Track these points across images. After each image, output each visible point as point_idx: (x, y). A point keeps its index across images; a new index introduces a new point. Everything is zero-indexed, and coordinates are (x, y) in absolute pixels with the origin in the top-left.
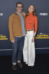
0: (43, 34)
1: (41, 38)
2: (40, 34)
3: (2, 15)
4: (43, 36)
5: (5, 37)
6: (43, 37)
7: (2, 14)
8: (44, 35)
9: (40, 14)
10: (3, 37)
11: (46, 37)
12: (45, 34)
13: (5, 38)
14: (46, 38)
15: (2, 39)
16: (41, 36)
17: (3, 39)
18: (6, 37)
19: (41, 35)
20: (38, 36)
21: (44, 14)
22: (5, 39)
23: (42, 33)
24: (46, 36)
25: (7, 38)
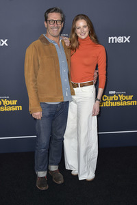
0: (117, 95)
1: (113, 104)
2: (111, 92)
3: (6, 45)
4: (119, 100)
5: (15, 102)
6: (117, 101)
7: (6, 40)
8: (121, 97)
9: (110, 38)
10: (10, 102)
11: (126, 100)
12: (124, 95)
13: (15, 105)
14: (126, 104)
15: (6, 109)
16: (111, 98)
17: (10, 109)
18: (18, 104)
19: (113, 95)
20: (105, 98)
21: (120, 40)
22: (15, 109)
23: (114, 92)
24: (126, 98)
25: (21, 107)
